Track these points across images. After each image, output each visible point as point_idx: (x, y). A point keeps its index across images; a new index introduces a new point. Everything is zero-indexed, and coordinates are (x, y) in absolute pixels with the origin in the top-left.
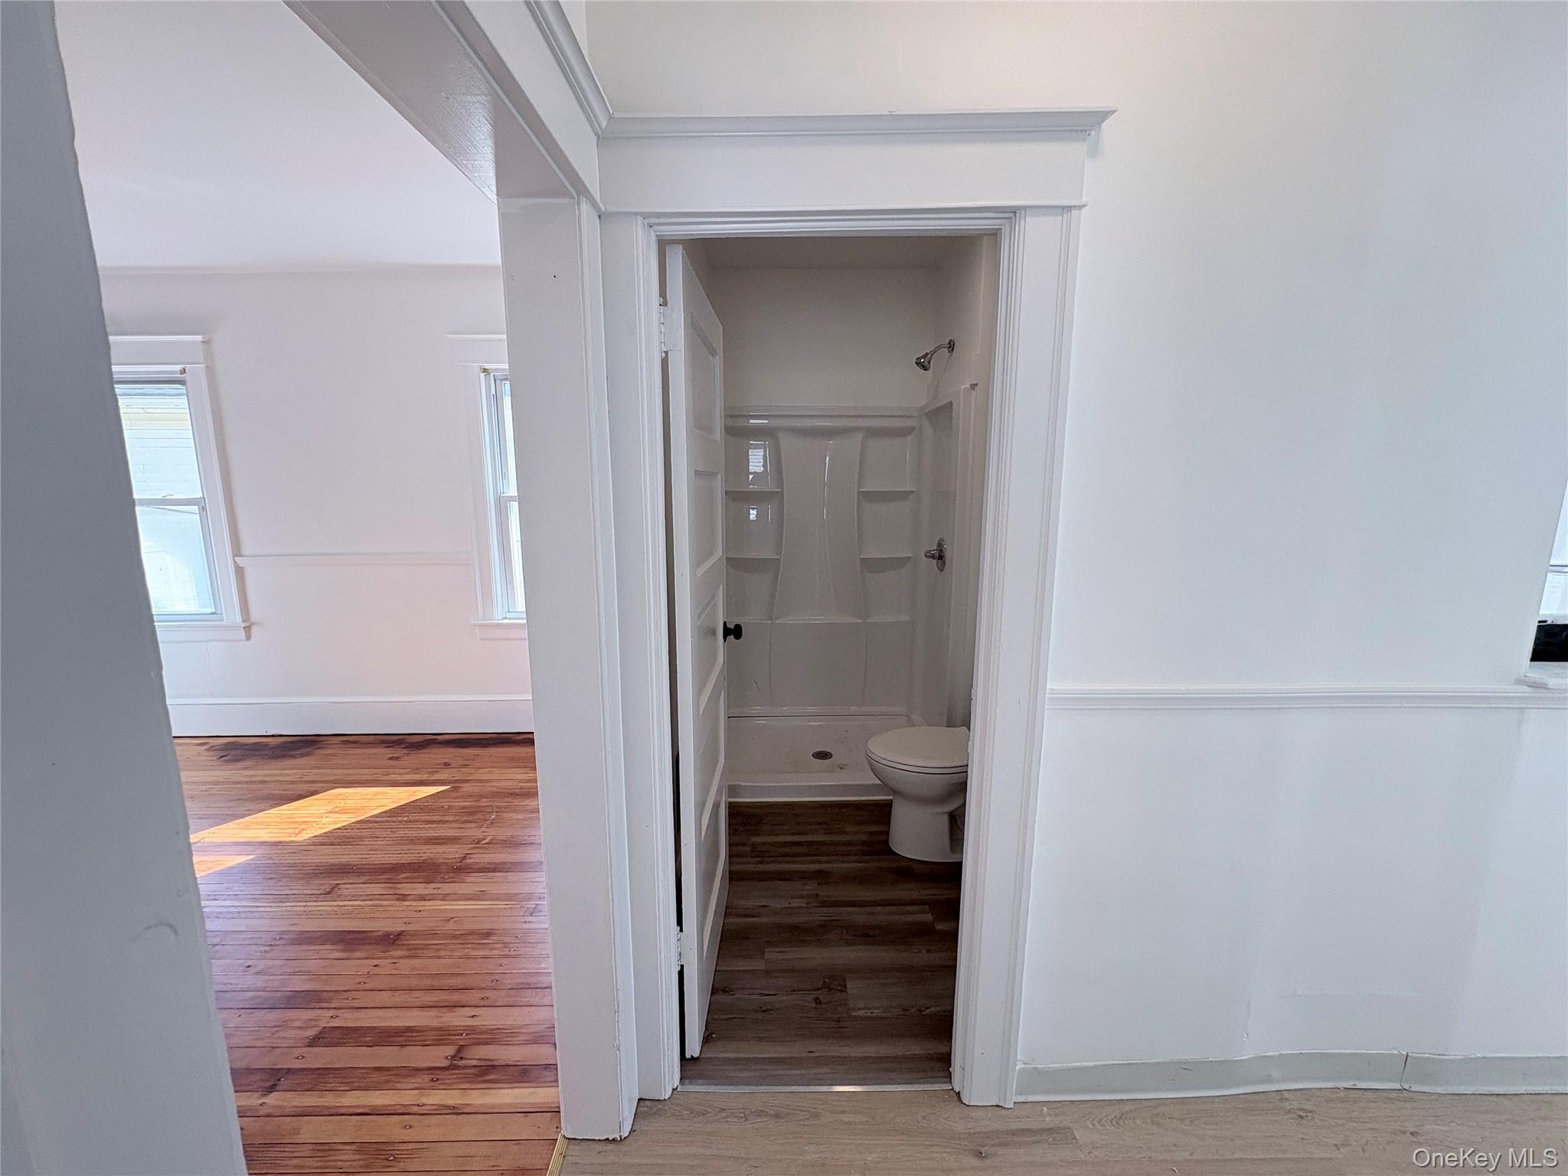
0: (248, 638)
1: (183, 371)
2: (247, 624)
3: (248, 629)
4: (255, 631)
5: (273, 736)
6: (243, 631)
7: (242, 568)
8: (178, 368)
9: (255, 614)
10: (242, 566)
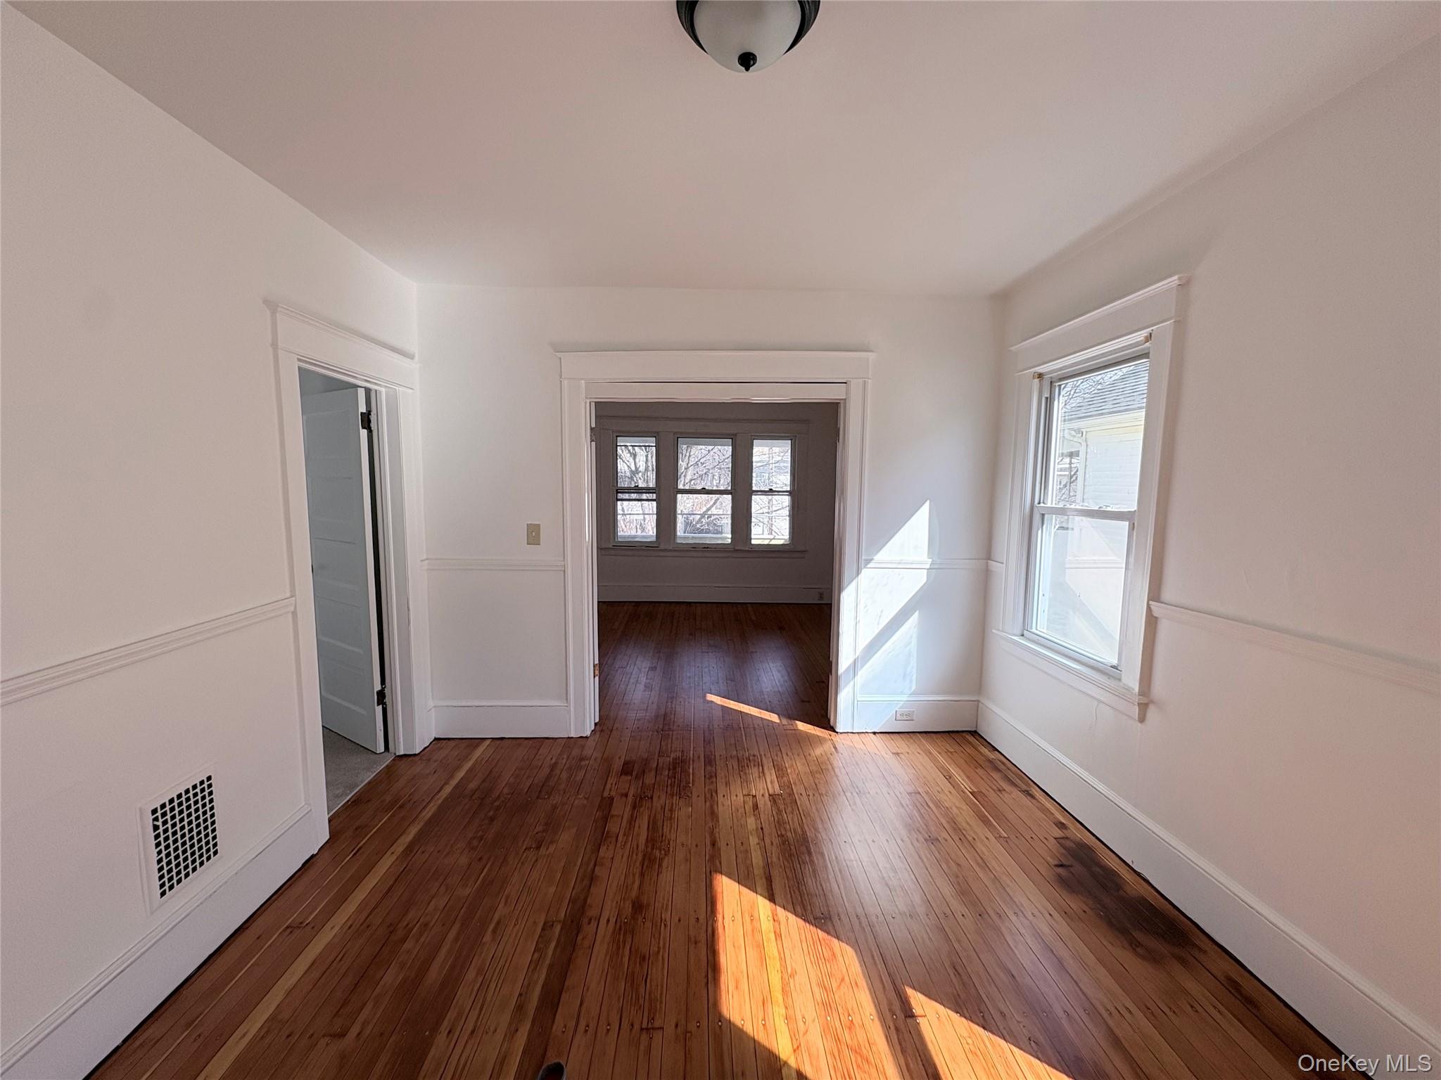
0: (1142, 719)
1: (1149, 338)
2: (1144, 700)
3: (1143, 707)
4: (1152, 712)
5: (1139, 874)
6: (1137, 707)
7: (1156, 618)
8: (1143, 334)
9: (1159, 687)
10: (1157, 616)
